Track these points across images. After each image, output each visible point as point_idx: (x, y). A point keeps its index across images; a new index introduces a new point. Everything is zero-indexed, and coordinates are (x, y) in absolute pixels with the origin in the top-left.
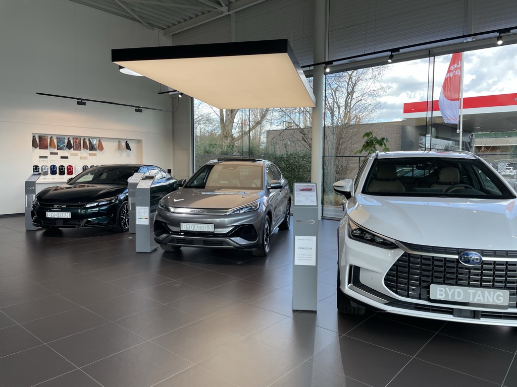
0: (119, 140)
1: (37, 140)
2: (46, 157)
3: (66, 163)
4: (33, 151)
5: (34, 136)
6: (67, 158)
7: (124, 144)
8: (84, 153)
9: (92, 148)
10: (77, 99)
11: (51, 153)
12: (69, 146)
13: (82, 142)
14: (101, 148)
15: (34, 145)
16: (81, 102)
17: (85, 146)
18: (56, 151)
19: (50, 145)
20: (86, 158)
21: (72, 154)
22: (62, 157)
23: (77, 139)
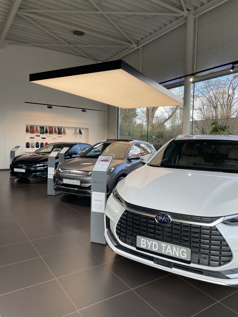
0: (75, 129)
1: (29, 128)
2: (34, 138)
3: (44, 142)
4: (26, 135)
5: (27, 126)
6: (45, 138)
7: (78, 131)
8: (55, 136)
9: (60, 133)
10: (48, 105)
11: (37, 136)
12: (46, 132)
13: (54, 129)
14: (65, 133)
15: (27, 131)
16: (50, 107)
17: (55, 132)
18: (39, 134)
19: (36, 131)
20: (56, 139)
21: (48, 136)
22: (42, 138)
23: (51, 127)
